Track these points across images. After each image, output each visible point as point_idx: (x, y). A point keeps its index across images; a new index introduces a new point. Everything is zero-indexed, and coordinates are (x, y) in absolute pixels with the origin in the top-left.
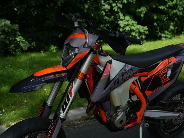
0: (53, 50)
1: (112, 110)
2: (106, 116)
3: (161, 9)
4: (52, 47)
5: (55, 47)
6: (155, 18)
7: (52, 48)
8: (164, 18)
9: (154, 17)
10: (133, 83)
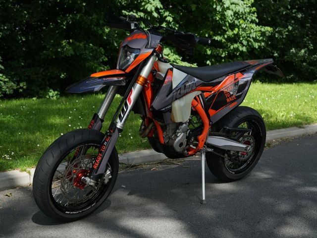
0: (52, 97)
1: (170, 130)
2: (163, 137)
3: (217, 40)
4: (51, 92)
5: (56, 92)
6: (209, 52)
7: (51, 94)
8: (222, 54)
9: (206, 51)
10: (195, 98)
